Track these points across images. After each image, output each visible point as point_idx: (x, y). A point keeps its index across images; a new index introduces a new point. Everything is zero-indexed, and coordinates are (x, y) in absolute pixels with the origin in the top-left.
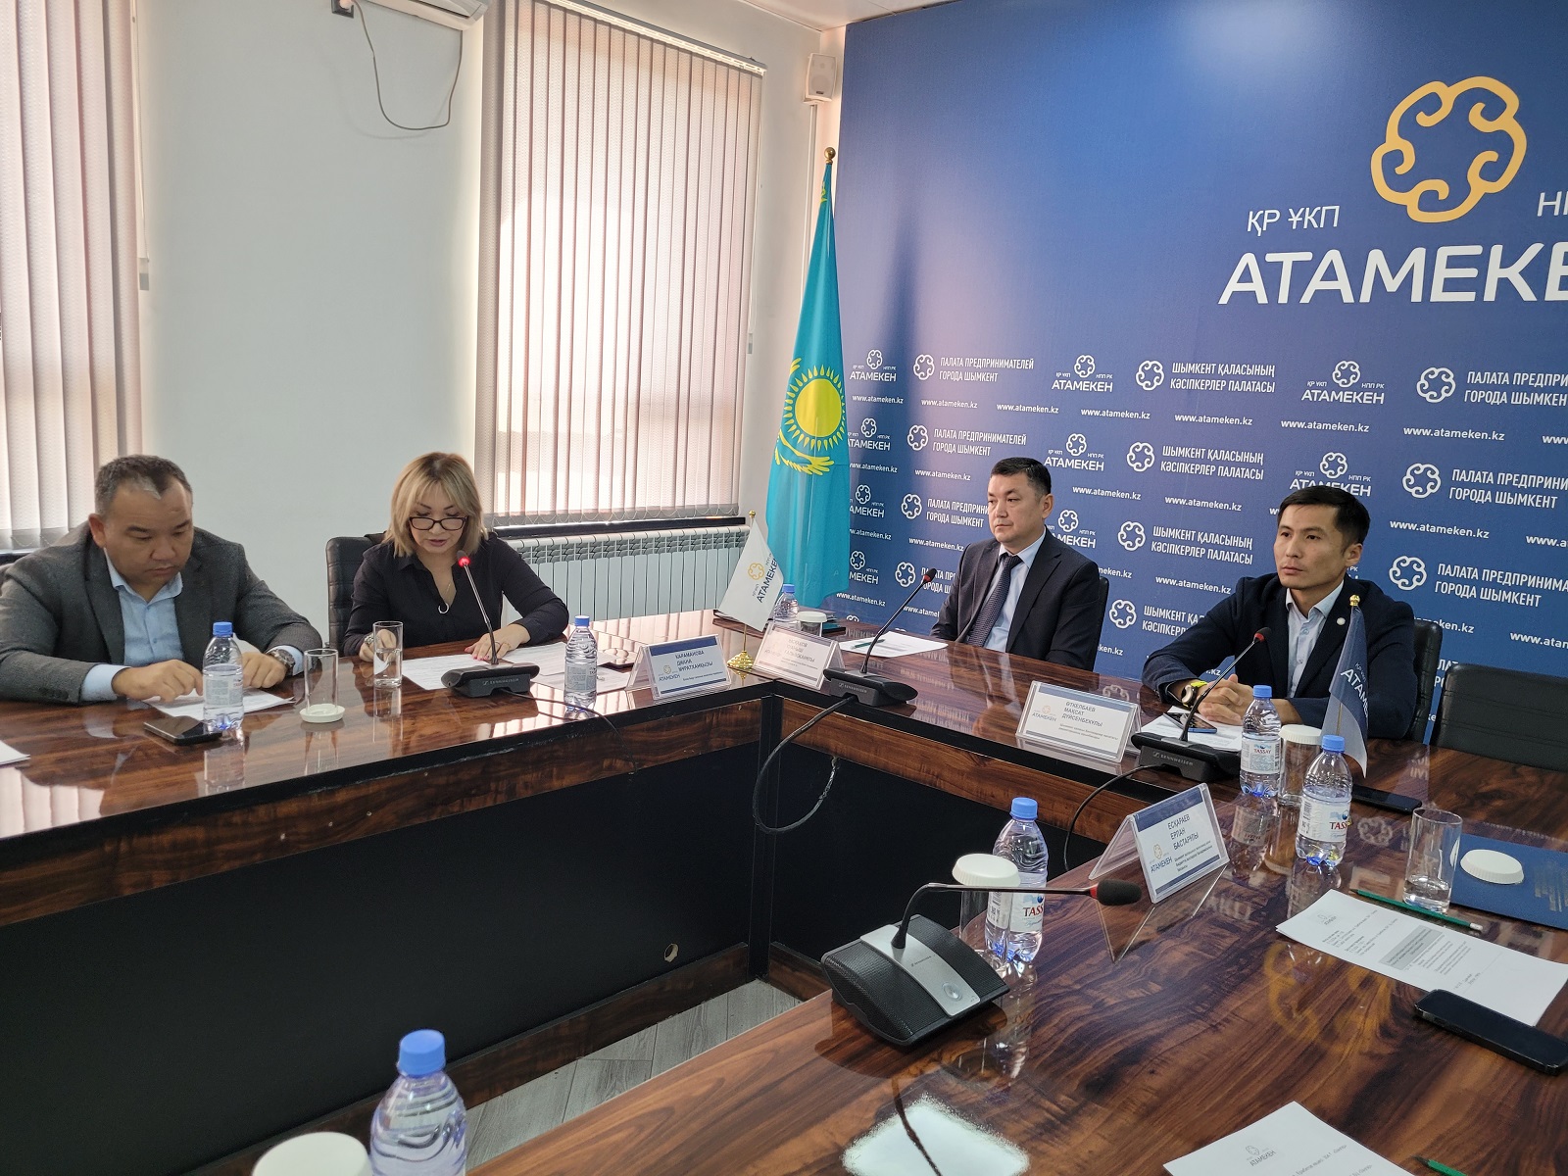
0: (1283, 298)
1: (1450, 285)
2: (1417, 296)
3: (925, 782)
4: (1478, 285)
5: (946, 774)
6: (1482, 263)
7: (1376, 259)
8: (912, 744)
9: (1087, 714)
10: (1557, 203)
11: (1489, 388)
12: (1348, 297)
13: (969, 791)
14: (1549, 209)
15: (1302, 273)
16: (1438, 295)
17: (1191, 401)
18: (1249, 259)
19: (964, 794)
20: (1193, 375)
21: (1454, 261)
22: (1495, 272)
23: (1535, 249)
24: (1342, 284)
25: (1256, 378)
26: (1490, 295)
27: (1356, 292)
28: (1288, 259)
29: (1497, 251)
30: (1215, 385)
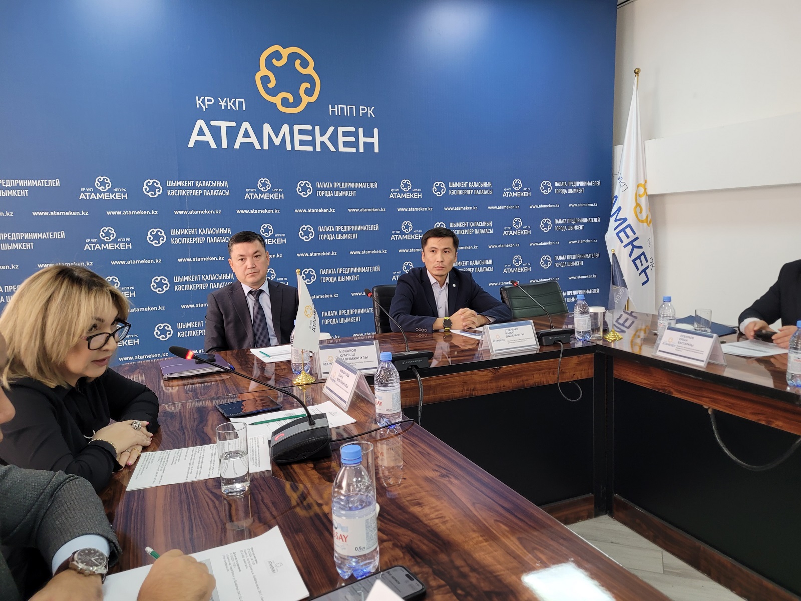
0: (225, 145)
1: (302, 143)
2: (289, 148)
3: (466, 396)
4: (312, 143)
5: (478, 386)
6: (312, 133)
7: (267, 128)
8: (457, 379)
9: (516, 332)
10: (336, 110)
11: (325, 188)
12: (258, 147)
13: (492, 389)
14: (333, 112)
15: (232, 133)
16: (298, 148)
17: (182, 202)
18: (200, 123)
19: (489, 392)
20: (179, 188)
21: (301, 132)
22: (319, 139)
23: (331, 129)
24: (253, 139)
25: (219, 188)
26: (318, 148)
27: (261, 144)
28: (223, 125)
29: (317, 128)
30: (195, 193)
